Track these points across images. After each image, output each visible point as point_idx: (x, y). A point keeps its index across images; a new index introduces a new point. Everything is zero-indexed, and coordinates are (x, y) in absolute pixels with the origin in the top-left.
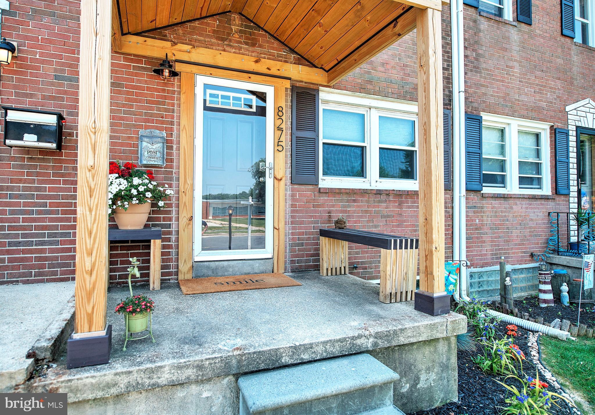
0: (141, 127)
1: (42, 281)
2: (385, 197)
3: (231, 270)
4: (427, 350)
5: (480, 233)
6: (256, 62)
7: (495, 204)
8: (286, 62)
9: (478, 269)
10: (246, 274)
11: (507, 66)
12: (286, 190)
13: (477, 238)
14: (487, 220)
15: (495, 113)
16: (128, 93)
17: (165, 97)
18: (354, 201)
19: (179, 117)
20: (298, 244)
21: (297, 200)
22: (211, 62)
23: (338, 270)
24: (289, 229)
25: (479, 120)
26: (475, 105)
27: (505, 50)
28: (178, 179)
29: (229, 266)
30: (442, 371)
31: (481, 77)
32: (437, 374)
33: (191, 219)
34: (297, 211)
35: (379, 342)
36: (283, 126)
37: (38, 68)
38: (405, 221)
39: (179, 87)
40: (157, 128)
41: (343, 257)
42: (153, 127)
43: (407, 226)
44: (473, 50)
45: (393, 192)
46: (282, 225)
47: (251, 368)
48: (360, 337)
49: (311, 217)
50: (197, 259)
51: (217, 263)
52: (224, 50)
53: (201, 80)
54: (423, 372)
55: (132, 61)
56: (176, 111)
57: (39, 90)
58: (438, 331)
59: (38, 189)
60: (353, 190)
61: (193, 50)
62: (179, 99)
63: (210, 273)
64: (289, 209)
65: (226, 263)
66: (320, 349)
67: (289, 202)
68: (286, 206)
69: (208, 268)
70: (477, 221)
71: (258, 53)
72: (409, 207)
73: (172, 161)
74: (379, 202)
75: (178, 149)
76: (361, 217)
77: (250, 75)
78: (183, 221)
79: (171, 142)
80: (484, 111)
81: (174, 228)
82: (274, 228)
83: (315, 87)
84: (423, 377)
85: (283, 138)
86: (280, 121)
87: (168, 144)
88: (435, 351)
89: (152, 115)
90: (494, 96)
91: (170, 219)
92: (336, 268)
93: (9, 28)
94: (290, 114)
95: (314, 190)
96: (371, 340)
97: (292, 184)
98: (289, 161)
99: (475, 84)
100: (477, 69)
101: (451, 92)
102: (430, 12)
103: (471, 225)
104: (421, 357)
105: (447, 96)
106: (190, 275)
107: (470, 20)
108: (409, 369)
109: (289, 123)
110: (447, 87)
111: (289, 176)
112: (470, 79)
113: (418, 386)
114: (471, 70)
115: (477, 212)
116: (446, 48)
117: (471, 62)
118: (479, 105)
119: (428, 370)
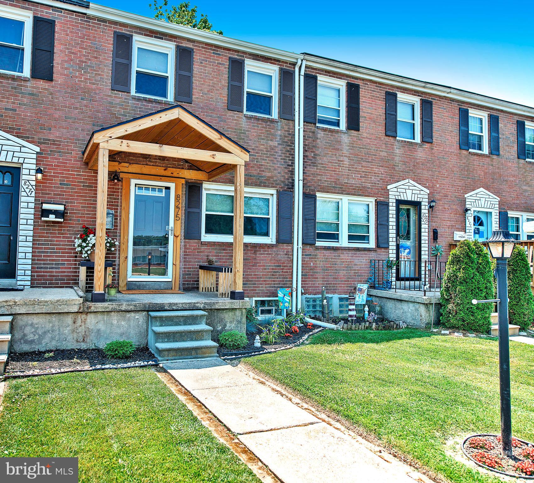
1: (51, 287)
2: (245, 247)
3: (148, 287)
4: (231, 314)
5: (314, 273)
6: (165, 170)
7: (326, 253)
8: (183, 168)
9: (312, 295)
10: (156, 289)
11: (338, 161)
12: (181, 242)
13: (312, 275)
14: (320, 264)
15: (328, 192)
17: (114, 192)
18: (224, 250)
19: (121, 203)
20: (188, 274)
21: (188, 249)
22: (140, 172)
23: (209, 289)
24: (182, 265)
25: (314, 198)
26: (312, 188)
27: (338, 149)
28: (120, 236)
29: (146, 284)
30: (238, 323)
31: (317, 169)
32: (235, 324)
33: (127, 258)
34: (187, 255)
35: (206, 306)
36: (180, 206)
37: (52, 180)
38: (258, 263)
39: (122, 186)
40: (109, 208)
41: (212, 282)
43: (259, 266)
44: (312, 152)
45: (250, 244)
46: (178, 263)
48: (197, 303)
49: (196, 258)
50: (129, 280)
51: (140, 282)
52: (147, 165)
53: (133, 182)
54: (228, 322)
56: (119, 199)
57: (52, 191)
58: (235, 305)
59: (51, 241)
60: (223, 243)
61: (130, 166)
62: (121, 193)
63: (136, 288)
64: (182, 254)
65: (145, 283)
66: (180, 305)
67: (183, 250)
68: (180, 252)
69: (135, 285)
70: (312, 264)
71: (166, 164)
72: (261, 254)
73: (117, 226)
75: (120, 219)
77: (161, 177)
78: (122, 259)
79: (117, 216)
80: (319, 191)
81: (117, 263)
82: (173, 264)
83: (200, 182)
85: (180, 213)
86: (178, 203)
87: (115, 217)
88: (235, 314)
90: (328, 181)
91: (115, 258)
92: (208, 288)
93: (40, 161)
94: (184, 198)
95: (198, 243)
96: (202, 305)
97: (185, 239)
98: (183, 226)
99: (312, 174)
100: (314, 164)
101: (294, 180)
102: (238, 166)
103: (307, 267)
104: (228, 316)
105: (290, 183)
106: (125, 289)
107: (310, 132)
108: (221, 320)
109: (184, 204)
110: (291, 177)
111: (183, 234)
112: (309, 171)
113: (226, 328)
114: (310, 165)
115: (312, 258)
116: (291, 152)
117: (310, 160)
118: (315, 187)
119: (231, 322)
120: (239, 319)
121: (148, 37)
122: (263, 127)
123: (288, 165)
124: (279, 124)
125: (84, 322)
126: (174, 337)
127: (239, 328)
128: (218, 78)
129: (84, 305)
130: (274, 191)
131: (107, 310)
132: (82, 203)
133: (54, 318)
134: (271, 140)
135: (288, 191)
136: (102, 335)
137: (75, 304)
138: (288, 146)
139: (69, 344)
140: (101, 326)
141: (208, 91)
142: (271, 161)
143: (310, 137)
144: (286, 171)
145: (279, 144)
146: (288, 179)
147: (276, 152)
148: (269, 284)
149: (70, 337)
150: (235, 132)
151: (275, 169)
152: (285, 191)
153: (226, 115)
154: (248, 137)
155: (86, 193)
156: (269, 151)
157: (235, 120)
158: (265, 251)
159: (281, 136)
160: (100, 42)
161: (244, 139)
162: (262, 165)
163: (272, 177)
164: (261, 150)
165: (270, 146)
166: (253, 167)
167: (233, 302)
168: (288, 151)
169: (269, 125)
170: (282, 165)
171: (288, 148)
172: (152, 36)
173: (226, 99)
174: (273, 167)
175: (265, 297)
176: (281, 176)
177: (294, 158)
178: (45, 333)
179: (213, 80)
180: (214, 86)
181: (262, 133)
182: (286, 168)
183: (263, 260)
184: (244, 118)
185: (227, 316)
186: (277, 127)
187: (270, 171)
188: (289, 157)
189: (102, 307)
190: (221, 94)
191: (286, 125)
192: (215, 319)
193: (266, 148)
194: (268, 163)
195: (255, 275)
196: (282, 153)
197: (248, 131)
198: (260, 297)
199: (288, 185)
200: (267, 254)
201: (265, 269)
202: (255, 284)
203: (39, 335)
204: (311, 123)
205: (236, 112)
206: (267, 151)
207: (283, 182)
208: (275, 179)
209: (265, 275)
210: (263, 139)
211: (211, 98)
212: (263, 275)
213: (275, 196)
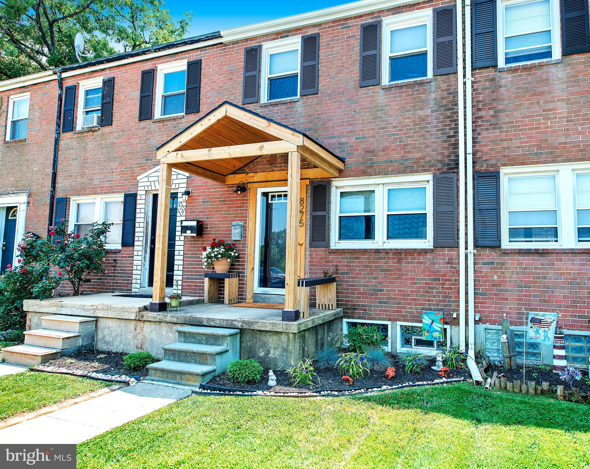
0: (233, 221)
2: (384, 254)
4: (275, 338)
5: (501, 290)
7: (524, 260)
8: (308, 168)
9: (496, 326)
11: (544, 111)
12: (306, 251)
13: (495, 294)
14: (511, 277)
15: (523, 164)
16: (228, 204)
17: (244, 203)
18: (357, 258)
19: (249, 213)
21: (314, 258)
22: (264, 179)
25: (496, 176)
26: (493, 162)
27: (542, 93)
29: (271, 298)
30: (283, 351)
31: (501, 132)
32: (280, 352)
33: (253, 269)
34: (313, 265)
36: (304, 210)
37: (197, 199)
38: (404, 275)
40: (240, 220)
41: (330, 297)
42: (238, 220)
43: (406, 279)
44: (490, 109)
45: (391, 251)
46: (303, 274)
47: (193, 323)
49: (323, 269)
50: (255, 292)
51: (265, 295)
52: (273, 171)
53: (260, 191)
54: (272, 349)
55: (230, 187)
56: (248, 210)
60: (354, 250)
61: (255, 175)
62: (249, 203)
63: (261, 300)
64: (308, 264)
65: (269, 296)
67: (308, 260)
68: (305, 262)
69: (260, 297)
70: (495, 277)
72: (409, 263)
73: (246, 237)
74: (379, 258)
75: (249, 230)
76: (363, 270)
77: (285, 182)
78: (250, 270)
79: (246, 227)
80: (505, 165)
81: (246, 274)
83: (328, 180)
84: (272, 351)
85: (304, 218)
86: (302, 207)
87: (244, 228)
88: (280, 339)
89: (238, 214)
90: (522, 147)
91: (244, 269)
92: (325, 305)
93: (189, 184)
94: (309, 201)
95: (325, 251)
96: (240, 323)
97: (311, 247)
98: (308, 233)
99: (492, 141)
100: (495, 126)
101: (458, 156)
102: (290, 154)
103: (486, 281)
104: (272, 341)
105: (453, 160)
106: (251, 301)
107: (486, 81)
108: (264, 345)
109: (309, 207)
110: (453, 153)
111: (308, 242)
112: (485, 138)
113: (269, 356)
114: (487, 129)
115: (495, 268)
116: (453, 117)
117: (487, 121)
118: (498, 160)
119: (275, 348)
120: (285, 346)
121: (275, 41)
122: (408, 95)
123: (449, 137)
124: (433, 84)
125: (142, 329)
126: (179, 355)
127: (285, 358)
128: (347, 55)
129: (139, 314)
130: (429, 177)
131: (156, 320)
132: (218, 218)
133: (122, 323)
134: (421, 109)
135: (450, 173)
136: (154, 344)
137: (133, 312)
138: (448, 110)
139: (131, 349)
140: (154, 336)
141: (336, 74)
142: (422, 136)
143: (486, 89)
144: (446, 145)
145: (432, 111)
146: (449, 156)
147: (429, 123)
148: (421, 304)
149: (132, 343)
150: (369, 112)
151: (427, 147)
152: (445, 173)
153: (358, 95)
154: (386, 113)
155: (222, 208)
156: (417, 125)
157: (370, 97)
158: (415, 259)
159: (435, 99)
160: (234, 63)
161: (381, 117)
162: (407, 145)
163: (423, 158)
164: (406, 126)
165: (420, 117)
166: (395, 149)
167: (275, 323)
168: (449, 117)
169: (416, 91)
170: (439, 138)
171: (448, 113)
172: (277, 38)
173: (358, 75)
174: (425, 143)
175: (416, 322)
176: (437, 154)
177: (457, 124)
178: (116, 336)
179: (342, 59)
180: (343, 66)
181: (406, 103)
182: (445, 141)
183: (411, 271)
184: (382, 91)
185: (270, 340)
186: (430, 89)
187: (419, 150)
188: (450, 125)
189: (152, 317)
190: (351, 71)
191: (445, 82)
192: (257, 342)
193: (413, 122)
194: (416, 140)
195: (399, 291)
196: (438, 122)
197: (386, 106)
198: (408, 322)
199: (448, 165)
200: (418, 263)
201: (415, 283)
202: (400, 303)
203: (113, 338)
204: (488, 67)
205: (371, 87)
206: (414, 125)
207: (440, 161)
208: (427, 159)
209: (415, 292)
210: (408, 111)
211: (340, 80)
212: (411, 291)
213: (431, 183)
